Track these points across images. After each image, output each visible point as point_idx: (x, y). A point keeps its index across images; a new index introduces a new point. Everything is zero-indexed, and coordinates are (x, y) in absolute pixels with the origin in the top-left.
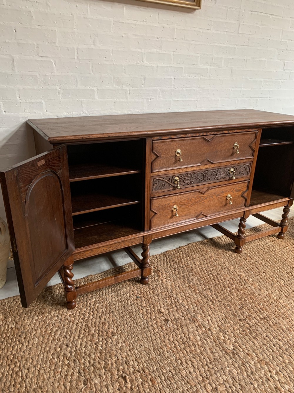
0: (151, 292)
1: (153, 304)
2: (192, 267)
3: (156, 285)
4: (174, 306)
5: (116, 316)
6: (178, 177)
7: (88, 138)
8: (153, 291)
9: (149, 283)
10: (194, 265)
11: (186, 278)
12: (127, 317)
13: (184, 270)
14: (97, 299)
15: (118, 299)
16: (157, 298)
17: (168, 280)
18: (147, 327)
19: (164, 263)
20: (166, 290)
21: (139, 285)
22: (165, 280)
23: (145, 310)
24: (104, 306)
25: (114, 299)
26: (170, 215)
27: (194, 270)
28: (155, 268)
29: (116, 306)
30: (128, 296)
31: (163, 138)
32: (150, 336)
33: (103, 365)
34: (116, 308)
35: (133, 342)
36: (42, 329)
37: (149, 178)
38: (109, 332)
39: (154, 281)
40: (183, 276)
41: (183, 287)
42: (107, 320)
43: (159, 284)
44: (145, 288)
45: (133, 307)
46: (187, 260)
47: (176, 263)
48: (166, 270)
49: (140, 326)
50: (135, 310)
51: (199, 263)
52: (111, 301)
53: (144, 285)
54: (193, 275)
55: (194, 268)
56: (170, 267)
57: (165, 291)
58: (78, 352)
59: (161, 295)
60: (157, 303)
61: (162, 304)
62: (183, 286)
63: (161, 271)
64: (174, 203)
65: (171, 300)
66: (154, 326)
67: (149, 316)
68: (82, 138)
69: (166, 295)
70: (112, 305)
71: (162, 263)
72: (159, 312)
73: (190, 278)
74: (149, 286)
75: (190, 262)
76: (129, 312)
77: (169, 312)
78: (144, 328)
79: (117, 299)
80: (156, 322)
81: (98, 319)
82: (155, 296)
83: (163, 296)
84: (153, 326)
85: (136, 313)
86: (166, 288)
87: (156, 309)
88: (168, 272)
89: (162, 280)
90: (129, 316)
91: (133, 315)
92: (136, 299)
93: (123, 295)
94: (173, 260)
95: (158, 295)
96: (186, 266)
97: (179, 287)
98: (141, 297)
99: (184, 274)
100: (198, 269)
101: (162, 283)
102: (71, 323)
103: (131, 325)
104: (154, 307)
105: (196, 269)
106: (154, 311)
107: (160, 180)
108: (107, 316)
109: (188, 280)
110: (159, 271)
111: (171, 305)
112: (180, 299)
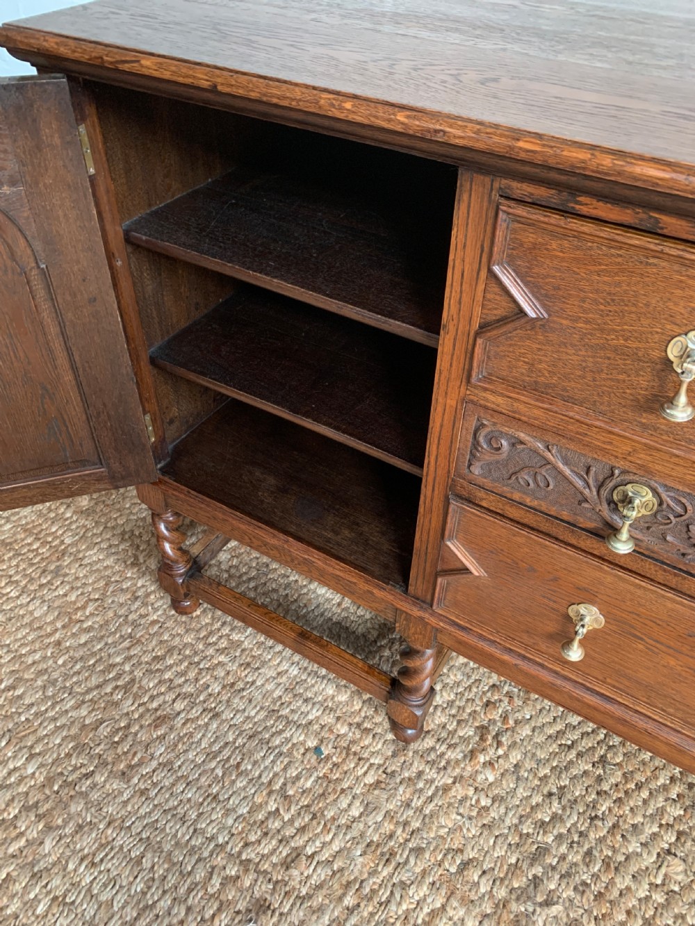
0: (370, 779)
1: (314, 817)
2: (628, 858)
3: (420, 774)
4: (349, 901)
5: (203, 735)
6: (654, 491)
7: (126, 67)
8: (379, 782)
9: (413, 746)
10: (649, 860)
11: (538, 870)
12: (214, 769)
13: (581, 834)
14: (246, 643)
15: (280, 697)
16: (357, 814)
17: (478, 801)
18: (199, 860)
19: (560, 734)
20: (416, 824)
21: (378, 719)
22: (471, 792)
23: (272, 806)
24: (231, 679)
25: (269, 687)
26: (552, 627)
27: (618, 880)
28: (505, 718)
29: (244, 710)
30: (310, 717)
31: (584, 210)
32: (164, 892)
33: (9, 814)
34: (238, 716)
35: (121, 847)
36: (80, 598)
37: (452, 402)
38: (130, 757)
39: (433, 756)
40: (543, 851)
41: (478, 883)
42: (179, 721)
43: (432, 781)
44: (380, 746)
45: (268, 762)
46: (661, 811)
47: (599, 779)
48: (529, 764)
49: (195, 830)
50: (260, 776)
51: (680, 878)
52: (259, 683)
53: (390, 736)
54: (582, 888)
55: (633, 868)
56: (553, 769)
57: (406, 824)
58: (35, 724)
59: (379, 819)
60: (326, 829)
61: (336, 847)
62: (483, 880)
63: (500, 752)
64: (589, 597)
65: (374, 873)
66: (213, 882)
67: (252, 838)
68: (97, 62)
69: (391, 836)
70: (243, 697)
71: (551, 731)
72: (289, 860)
73: (552, 887)
74: (394, 755)
75: (654, 836)
76: (238, 765)
77: (303, 899)
78: (192, 851)
79: (277, 693)
80: (238, 877)
81: (170, 697)
82: (357, 803)
83: (376, 830)
84: (210, 879)
85: (244, 788)
86: (428, 820)
87: (299, 842)
88: (518, 779)
89: (454, 783)
90: (220, 774)
91: (233, 782)
92: (307, 750)
93: (306, 701)
94: (603, 760)
95: (369, 809)
96: (615, 826)
97: (465, 865)
98: (328, 758)
99: (559, 845)
100: (642, 894)
101: (446, 789)
102: (126, 644)
103: (189, 800)
104: (302, 830)
105: (628, 881)
106: (281, 841)
107: (522, 443)
108: (194, 711)
109: (536, 881)
110: (499, 744)
111: (348, 885)
112: (400, 904)
